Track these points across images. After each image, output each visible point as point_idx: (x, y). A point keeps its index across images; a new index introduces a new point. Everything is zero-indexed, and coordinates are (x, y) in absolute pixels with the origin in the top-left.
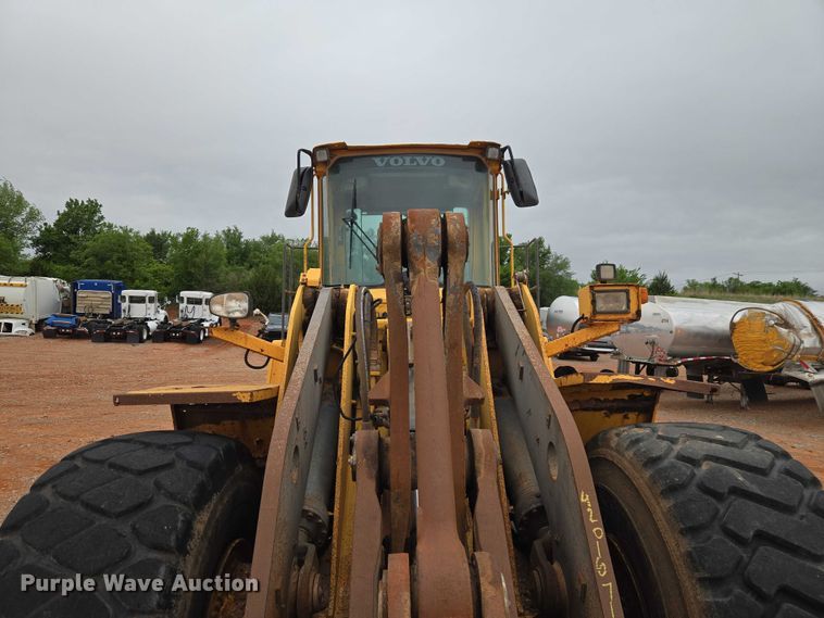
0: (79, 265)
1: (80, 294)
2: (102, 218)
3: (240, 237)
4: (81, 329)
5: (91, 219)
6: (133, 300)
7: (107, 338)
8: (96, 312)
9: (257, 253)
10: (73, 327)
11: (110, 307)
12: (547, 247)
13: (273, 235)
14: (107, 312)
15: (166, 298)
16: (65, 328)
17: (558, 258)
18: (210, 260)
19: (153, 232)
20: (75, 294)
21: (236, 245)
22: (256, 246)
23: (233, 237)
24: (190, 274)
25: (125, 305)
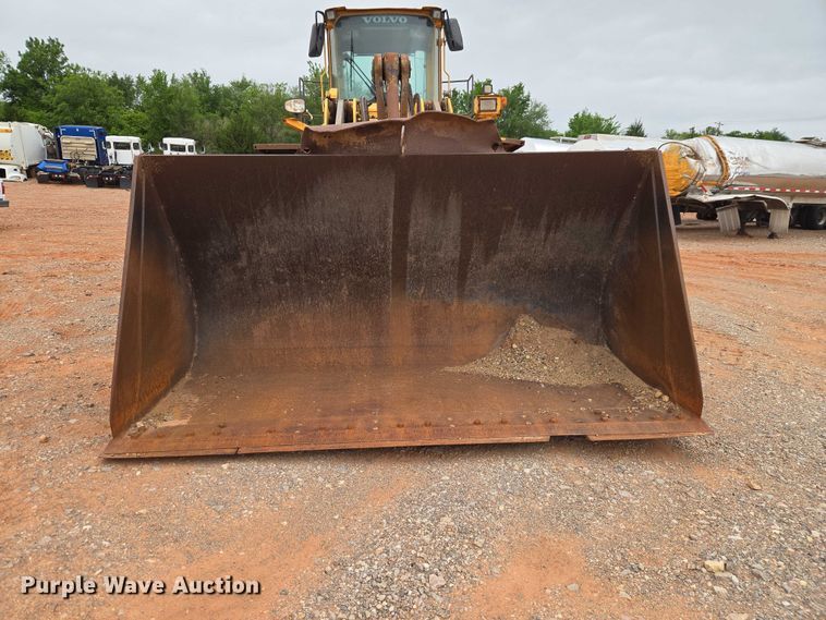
0: (52, 110)
1: (64, 140)
2: (65, 59)
3: (208, 82)
4: (72, 174)
5: (54, 60)
6: (118, 146)
7: (100, 183)
8: (82, 158)
9: (228, 100)
10: (65, 173)
11: (95, 153)
12: (526, 94)
13: (244, 79)
14: (93, 159)
15: (150, 145)
16: (58, 174)
17: (537, 106)
18: (185, 106)
19: (115, 76)
20: (58, 140)
21: (205, 92)
22: (227, 92)
23: (200, 82)
24: (165, 120)
25: (111, 151)
